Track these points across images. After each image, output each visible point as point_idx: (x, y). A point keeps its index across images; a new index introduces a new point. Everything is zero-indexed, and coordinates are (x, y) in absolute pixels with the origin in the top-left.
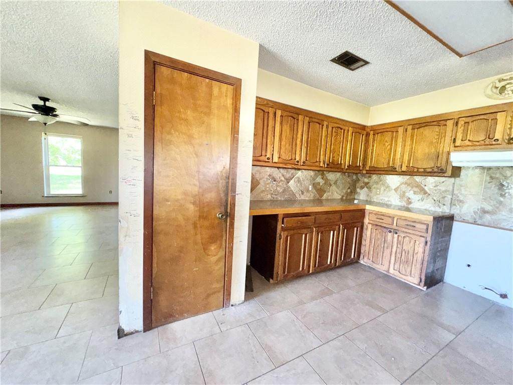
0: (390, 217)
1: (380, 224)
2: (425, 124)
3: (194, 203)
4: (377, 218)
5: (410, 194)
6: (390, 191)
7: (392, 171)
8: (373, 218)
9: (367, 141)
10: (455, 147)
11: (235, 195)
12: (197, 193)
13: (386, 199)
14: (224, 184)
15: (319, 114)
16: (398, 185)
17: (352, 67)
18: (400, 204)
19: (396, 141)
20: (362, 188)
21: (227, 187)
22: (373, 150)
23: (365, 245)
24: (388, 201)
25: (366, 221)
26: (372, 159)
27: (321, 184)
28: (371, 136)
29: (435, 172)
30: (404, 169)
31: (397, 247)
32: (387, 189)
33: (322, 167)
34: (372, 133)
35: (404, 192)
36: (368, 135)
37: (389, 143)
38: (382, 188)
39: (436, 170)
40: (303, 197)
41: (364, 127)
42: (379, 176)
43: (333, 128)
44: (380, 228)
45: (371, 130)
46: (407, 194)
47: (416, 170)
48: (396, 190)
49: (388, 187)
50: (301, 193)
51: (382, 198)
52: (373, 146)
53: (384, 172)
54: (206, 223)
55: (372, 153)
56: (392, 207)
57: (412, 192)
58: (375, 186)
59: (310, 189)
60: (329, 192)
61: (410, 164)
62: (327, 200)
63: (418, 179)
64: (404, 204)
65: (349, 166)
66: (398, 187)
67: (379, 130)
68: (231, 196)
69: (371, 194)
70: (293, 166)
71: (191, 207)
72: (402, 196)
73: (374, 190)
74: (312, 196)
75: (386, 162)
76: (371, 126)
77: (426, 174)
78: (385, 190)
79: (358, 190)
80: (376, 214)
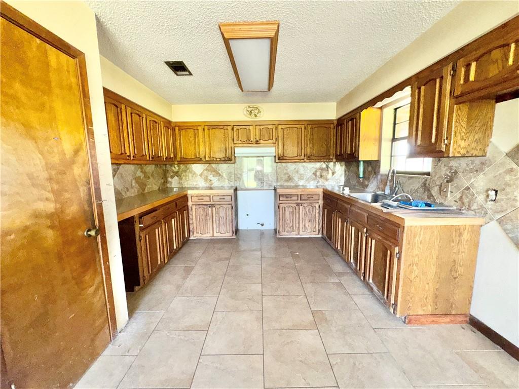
0: (207, 196)
1: (200, 203)
2: (215, 127)
3: (52, 227)
4: (199, 199)
5: (211, 177)
6: (196, 176)
7: (198, 160)
8: (195, 199)
9: (174, 135)
10: (234, 144)
11: (102, 203)
12: (53, 211)
13: (195, 183)
14: (86, 191)
15: (137, 105)
16: (202, 171)
17: (178, 73)
18: (205, 185)
19: (198, 137)
20: (172, 177)
21: (90, 194)
22: (180, 143)
23: (193, 223)
24: (196, 185)
25: (190, 203)
26: (181, 151)
27: (142, 178)
28: (177, 131)
29: (226, 161)
30: (207, 159)
31: (216, 216)
32: (194, 176)
33: (148, 160)
34: (177, 128)
35: (207, 176)
36: (174, 130)
37: (193, 138)
38: (190, 175)
39: (227, 159)
40: (128, 194)
41: (170, 122)
42: (186, 165)
43: (150, 121)
44: (201, 206)
45: (176, 126)
46: (209, 178)
47: (215, 159)
48: (201, 175)
49: (195, 173)
50: (126, 190)
51: (191, 183)
52: (180, 140)
53: (192, 162)
54: (73, 249)
55: (180, 145)
56: (200, 189)
57: (211, 176)
58: (184, 174)
59: (134, 185)
60: (149, 185)
61: (210, 155)
62: (149, 193)
63: (214, 165)
64: (207, 185)
65: (166, 158)
66: (202, 173)
67: (184, 127)
68: (97, 204)
69: (181, 181)
70: (124, 161)
71: (50, 234)
72: (206, 179)
73: (184, 178)
74: (136, 191)
75: (193, 154)
76: (175, 122)
77: (221, 162)
78: (192, 176)
79: (170, 179)
80: (197, 196)
